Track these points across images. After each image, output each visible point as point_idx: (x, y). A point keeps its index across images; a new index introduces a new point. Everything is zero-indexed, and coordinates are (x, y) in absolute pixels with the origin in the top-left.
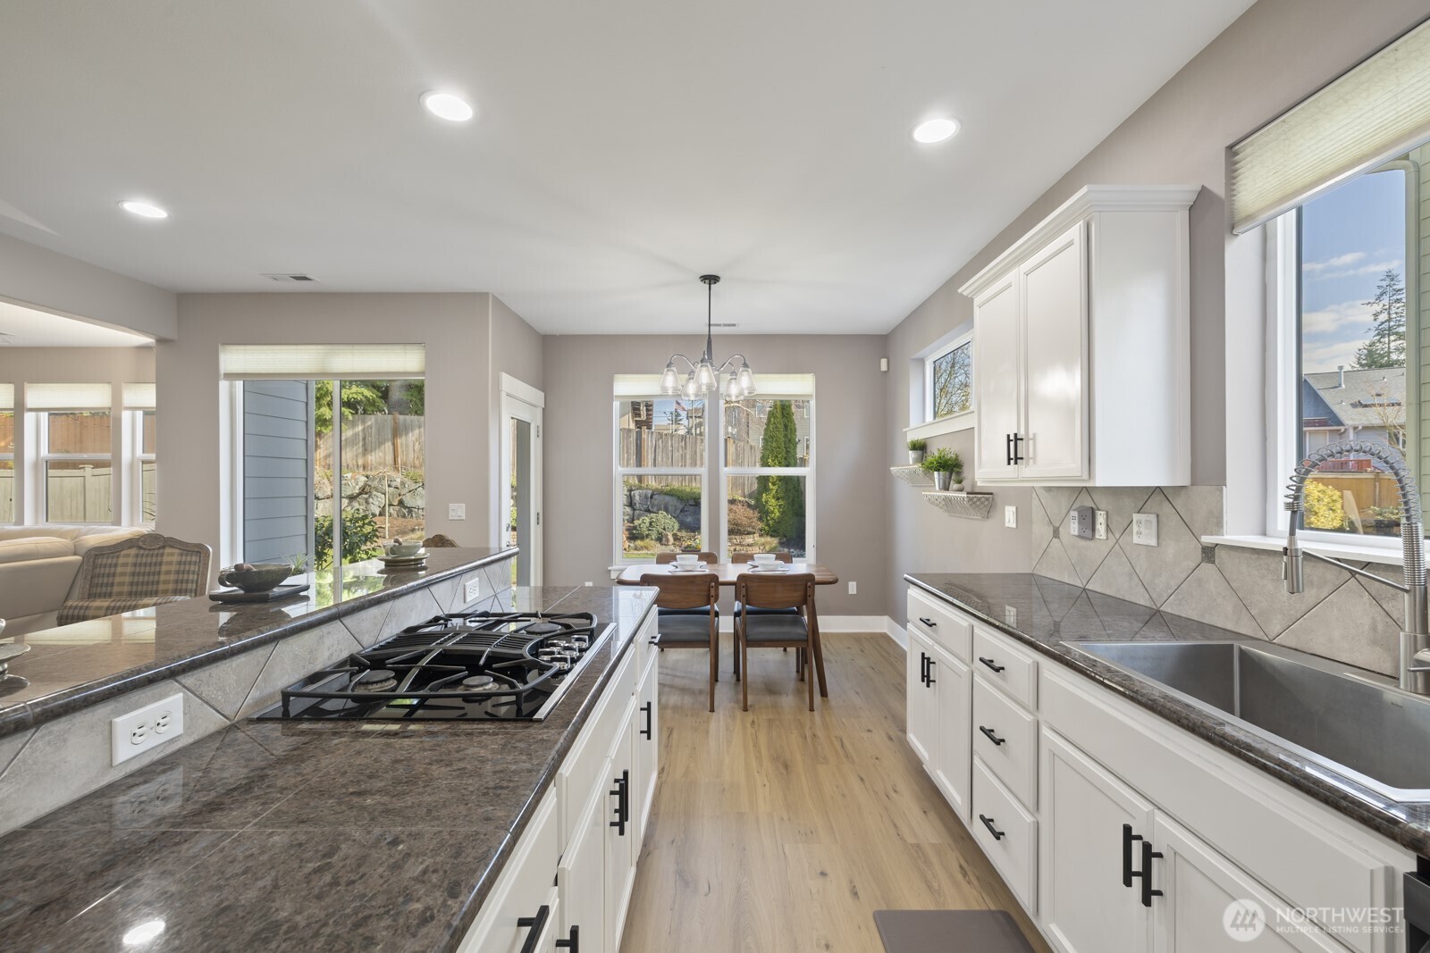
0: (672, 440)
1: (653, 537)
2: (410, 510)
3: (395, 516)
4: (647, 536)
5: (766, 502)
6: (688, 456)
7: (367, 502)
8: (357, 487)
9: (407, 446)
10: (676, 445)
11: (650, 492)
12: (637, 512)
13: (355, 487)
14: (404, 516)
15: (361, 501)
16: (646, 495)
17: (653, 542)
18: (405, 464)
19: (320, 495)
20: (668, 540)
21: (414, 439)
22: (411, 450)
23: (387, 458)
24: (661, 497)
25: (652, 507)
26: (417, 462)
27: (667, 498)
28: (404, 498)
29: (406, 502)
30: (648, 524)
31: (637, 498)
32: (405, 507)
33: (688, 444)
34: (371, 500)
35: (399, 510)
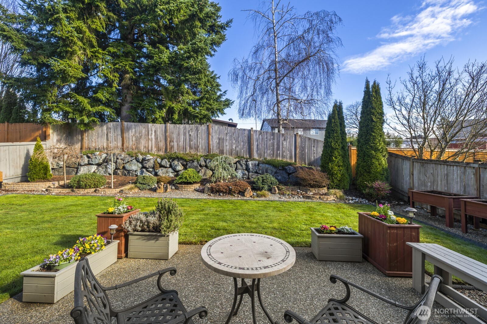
0: (267, 135)
1: (266, 189)
2: (129, 171)
3: (121, 175)
4: (263, 188)
5: (332, 168)
6: (275, 144)
7: (106, 168)
8: (101, 159)
9: (129, 138)
10: (269, 138)
11: (257, 162)
12: (251, 174)
13: (100, 159)
14: (125, 175)
15: (103, 167)
16: (255, 164)
17: (267, 192)
18: (128, 148)
19: (82, 164)
20: (275, 191)
21: (132, 134)
22: (131, 140)
23: (118, 144)
24: (264, 165)
25: (259, 171)
26: (134, 147)
27: (267, 166)
28: (125, 165)
29: (126, 167)
30: (261, 181)
31: (250, 165)
32: (126, 170)
33: (275, 137)
34: (108, 166)
35: (123, 171)
